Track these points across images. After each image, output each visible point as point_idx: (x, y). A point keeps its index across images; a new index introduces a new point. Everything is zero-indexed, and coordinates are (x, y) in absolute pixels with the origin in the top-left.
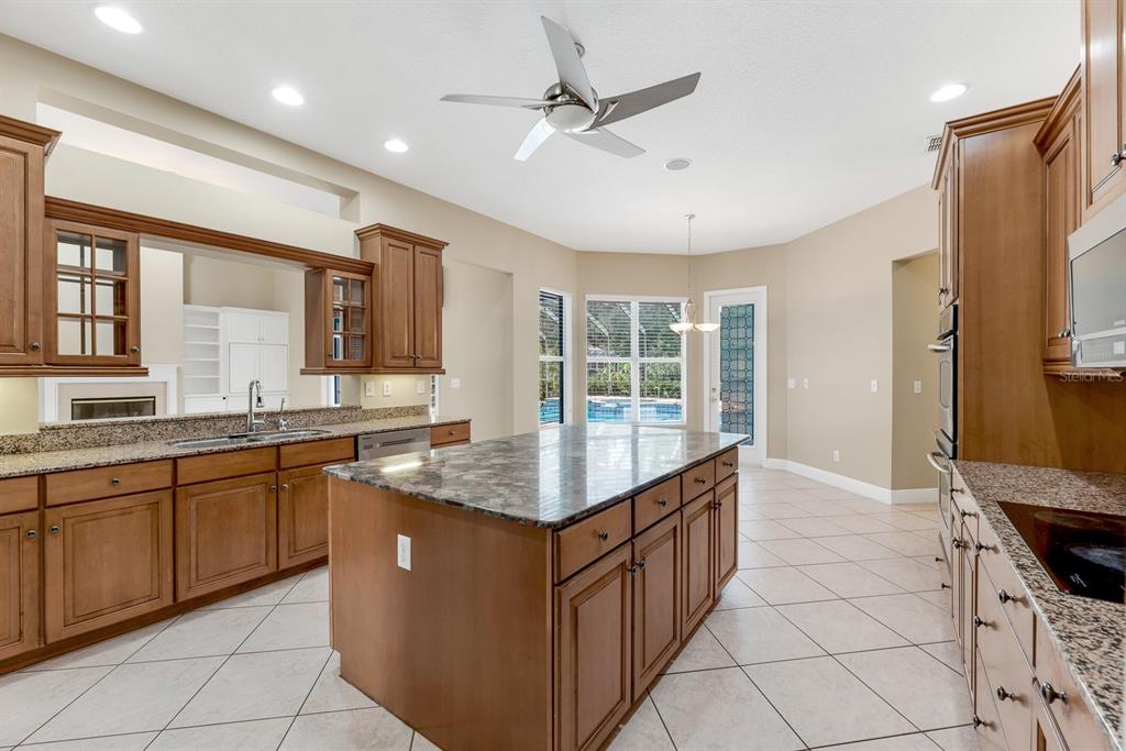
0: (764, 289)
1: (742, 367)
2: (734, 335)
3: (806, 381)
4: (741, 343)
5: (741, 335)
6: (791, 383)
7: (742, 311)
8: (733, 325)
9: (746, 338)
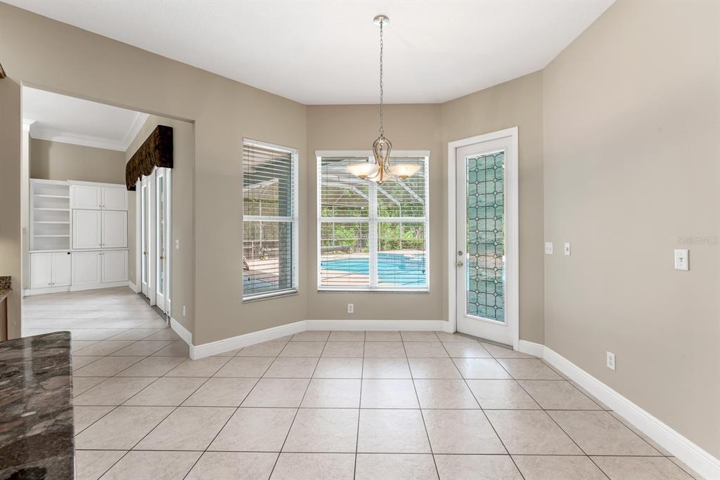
0: (514, 131)
1: (490, 226)
2: (481, 189)
3: (567, 245)
4: (490, 199)
5: (490, 189)
6: (549, 247)
7: (490, 162)
8: (481, 178)
9: (495, 193)
